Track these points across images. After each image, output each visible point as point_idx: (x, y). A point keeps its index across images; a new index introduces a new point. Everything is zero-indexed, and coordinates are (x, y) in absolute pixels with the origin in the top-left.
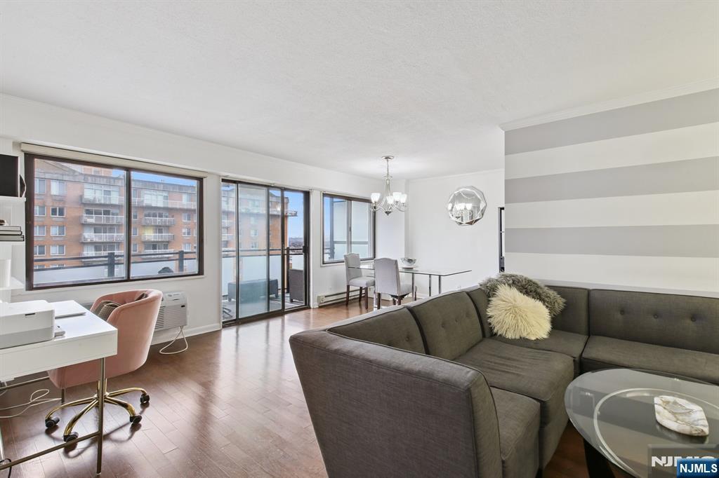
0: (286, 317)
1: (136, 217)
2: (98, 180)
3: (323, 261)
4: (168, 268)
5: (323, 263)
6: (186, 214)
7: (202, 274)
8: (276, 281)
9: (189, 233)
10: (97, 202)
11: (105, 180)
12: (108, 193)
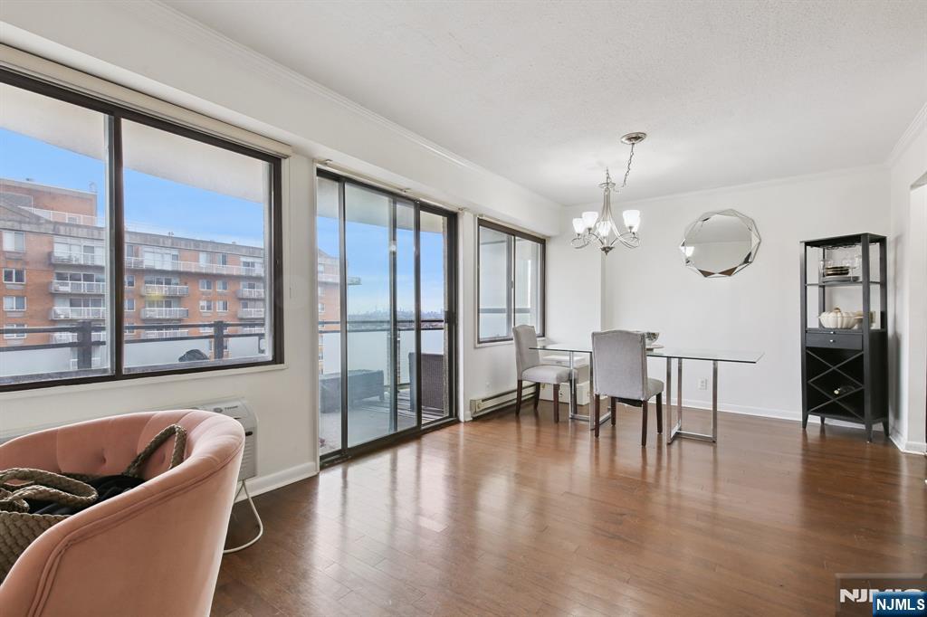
0: (426, 439)
1: (131, 284)
2: (75, 231)
3: (478, 339)
4: (197, 351)
5: (479, 342)
6: (205, 281)
7: (282, 362)
8: (381, 373)
9: (209, 308)
10: (74, 263)
11: (85, 230)
12: (90, 249)
